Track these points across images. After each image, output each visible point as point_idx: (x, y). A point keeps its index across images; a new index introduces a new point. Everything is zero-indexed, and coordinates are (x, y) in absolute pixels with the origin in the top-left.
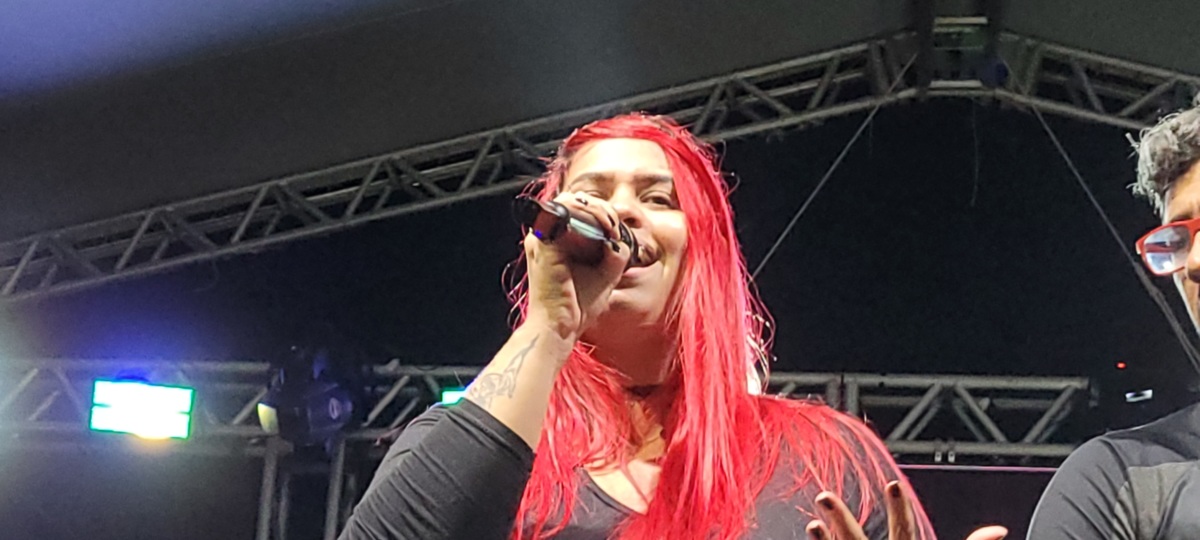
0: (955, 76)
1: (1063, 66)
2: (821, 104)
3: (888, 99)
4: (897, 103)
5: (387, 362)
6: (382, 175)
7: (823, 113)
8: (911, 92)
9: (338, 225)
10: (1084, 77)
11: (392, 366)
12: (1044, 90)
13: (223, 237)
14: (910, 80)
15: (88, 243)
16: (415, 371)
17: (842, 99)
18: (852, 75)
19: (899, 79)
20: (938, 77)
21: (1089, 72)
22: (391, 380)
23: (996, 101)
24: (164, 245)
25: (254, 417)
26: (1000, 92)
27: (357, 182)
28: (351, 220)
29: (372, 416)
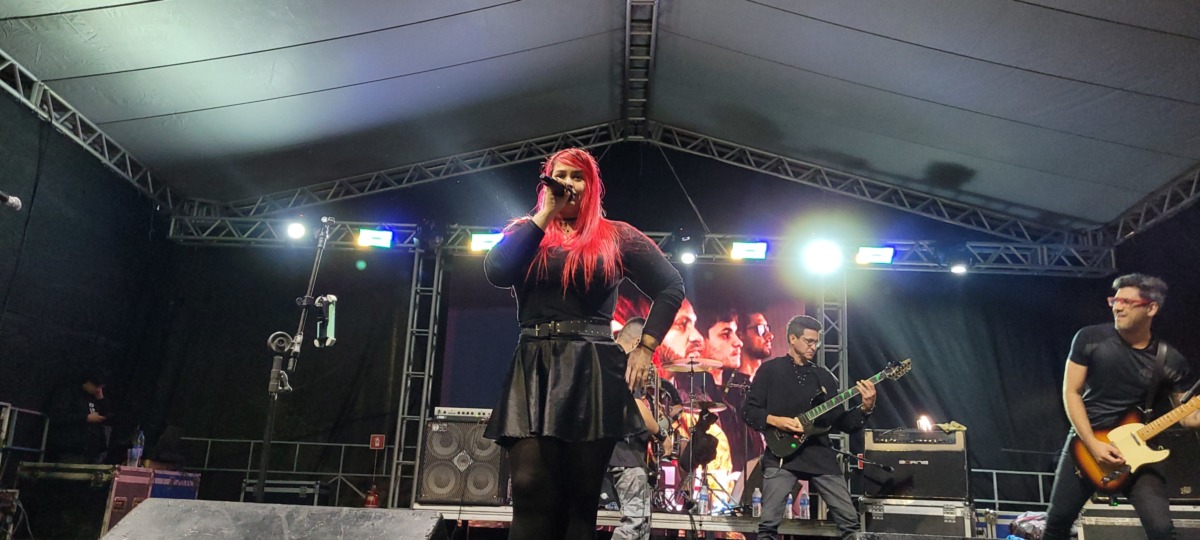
0: (636, 134)
1: (670, 132)
2: (594, 142)
3: (614, 141)
4: (617, 143)
5: (454, 224)
6: (452, 162)
7: (594, 146)
8: (622, 140)
9: (438, 178)
10: (676, 135)
11: (456, 226)
12: (664, 139)
13: (400, 182)
14: (621, 136)
15: (355, 182)
16: (463, 227)
17: (600, 141)
18: (604, 133)
19: (618, 135)
20: (630, 134)
21: (678, 134)
22: (456, 230)
23: (649, 143)
24: (380, 183)
25: (412, 242)
26: (650, 140)
27: (444, 164)
28: (442, 177)
29: (450, 241)
